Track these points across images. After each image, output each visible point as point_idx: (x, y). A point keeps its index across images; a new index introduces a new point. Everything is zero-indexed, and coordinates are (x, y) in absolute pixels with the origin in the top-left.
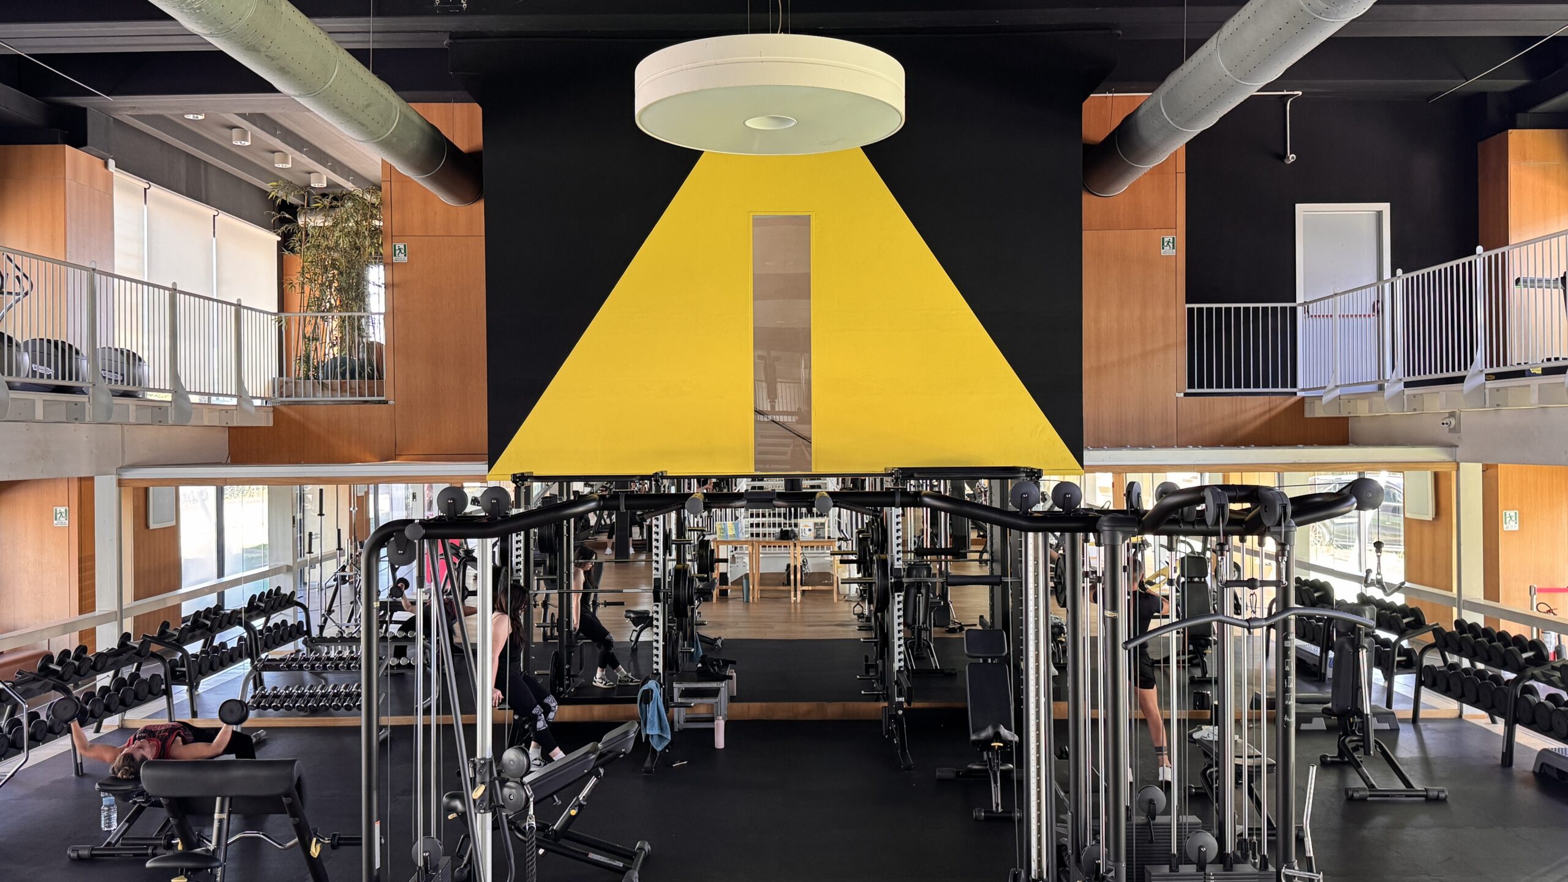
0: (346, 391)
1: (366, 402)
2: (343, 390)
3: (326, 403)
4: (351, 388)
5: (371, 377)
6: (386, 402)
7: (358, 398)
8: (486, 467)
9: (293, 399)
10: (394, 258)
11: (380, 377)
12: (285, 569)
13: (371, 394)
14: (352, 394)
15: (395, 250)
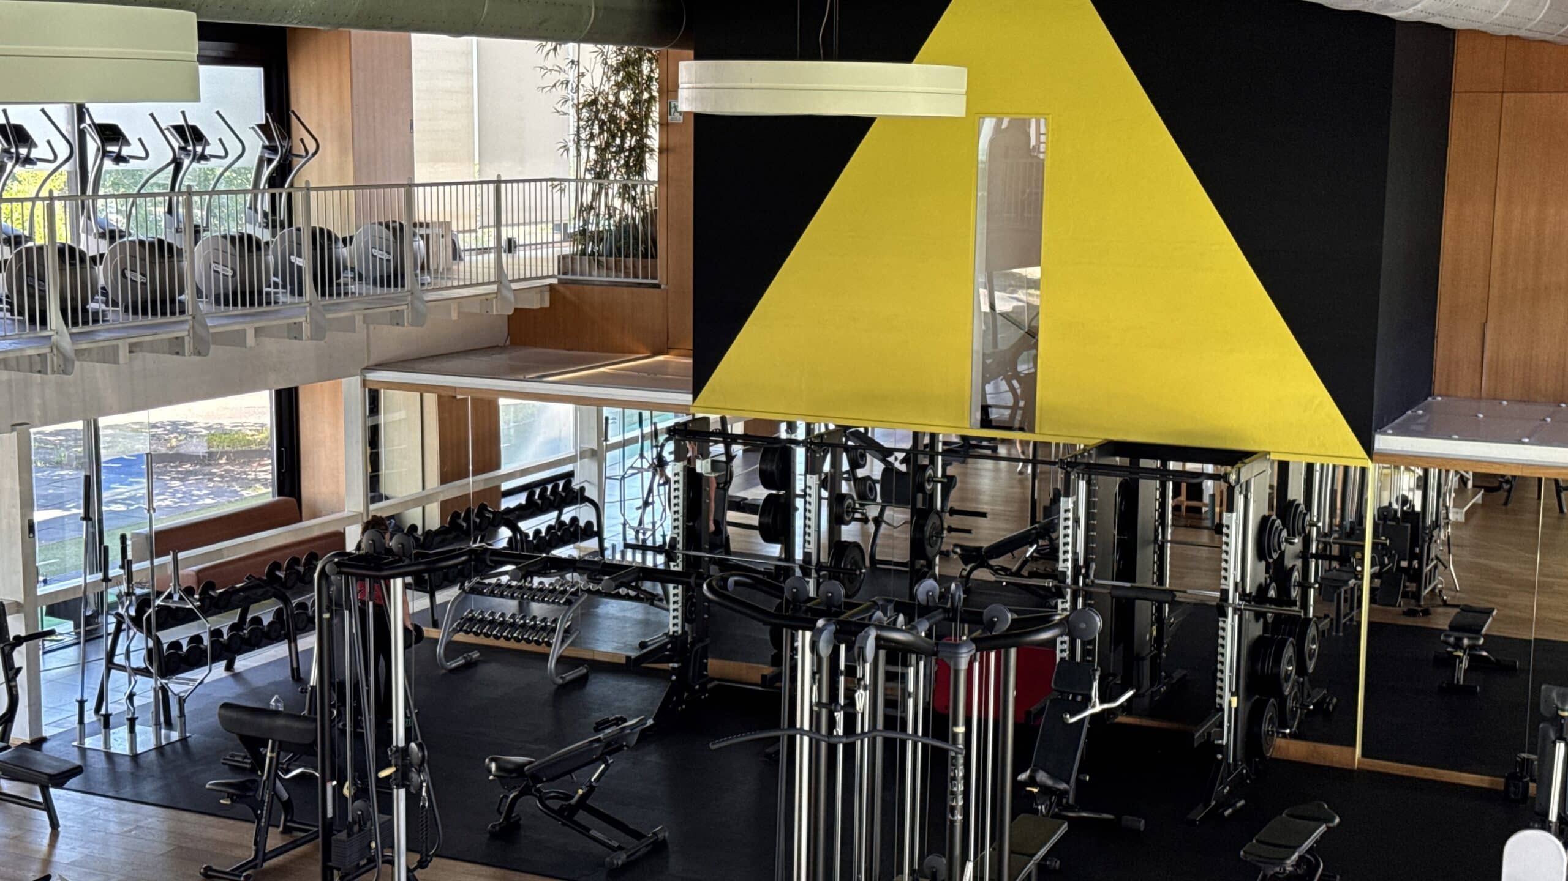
0: (621, 271)
1: (640, 284)
2: (618, 270)
3: (601, 284)
4: (625, 267)
5: (645, 256)
6: (658, 286)
7: (631, 280)
8: (690, 397)
9: (569, 277)
10: (669, 117)
11: (654, 257)
12: (589, 454)
13: (646, 277)
14: (627, 275)
15: (671, 108)
